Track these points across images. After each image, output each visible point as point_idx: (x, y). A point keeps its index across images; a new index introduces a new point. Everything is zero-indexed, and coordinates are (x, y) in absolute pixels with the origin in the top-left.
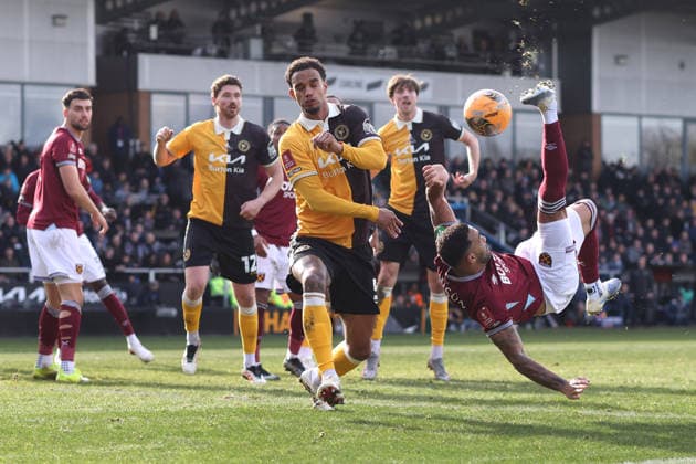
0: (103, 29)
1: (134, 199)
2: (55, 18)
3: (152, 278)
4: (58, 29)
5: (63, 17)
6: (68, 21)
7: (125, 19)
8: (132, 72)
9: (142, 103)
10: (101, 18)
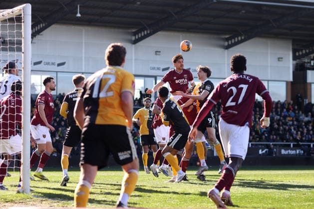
0: (295, 62)
1: (306, 119)
2: (279, 58)
3: (312, 146)
4: (280, 62)
5: (282, 58)
6: (283, 59)
7: (302, 59)
8: (305, 77)
9: (308, 86)
10: (295, 58)
